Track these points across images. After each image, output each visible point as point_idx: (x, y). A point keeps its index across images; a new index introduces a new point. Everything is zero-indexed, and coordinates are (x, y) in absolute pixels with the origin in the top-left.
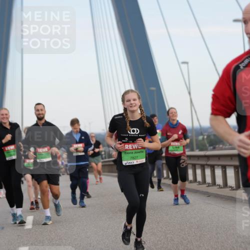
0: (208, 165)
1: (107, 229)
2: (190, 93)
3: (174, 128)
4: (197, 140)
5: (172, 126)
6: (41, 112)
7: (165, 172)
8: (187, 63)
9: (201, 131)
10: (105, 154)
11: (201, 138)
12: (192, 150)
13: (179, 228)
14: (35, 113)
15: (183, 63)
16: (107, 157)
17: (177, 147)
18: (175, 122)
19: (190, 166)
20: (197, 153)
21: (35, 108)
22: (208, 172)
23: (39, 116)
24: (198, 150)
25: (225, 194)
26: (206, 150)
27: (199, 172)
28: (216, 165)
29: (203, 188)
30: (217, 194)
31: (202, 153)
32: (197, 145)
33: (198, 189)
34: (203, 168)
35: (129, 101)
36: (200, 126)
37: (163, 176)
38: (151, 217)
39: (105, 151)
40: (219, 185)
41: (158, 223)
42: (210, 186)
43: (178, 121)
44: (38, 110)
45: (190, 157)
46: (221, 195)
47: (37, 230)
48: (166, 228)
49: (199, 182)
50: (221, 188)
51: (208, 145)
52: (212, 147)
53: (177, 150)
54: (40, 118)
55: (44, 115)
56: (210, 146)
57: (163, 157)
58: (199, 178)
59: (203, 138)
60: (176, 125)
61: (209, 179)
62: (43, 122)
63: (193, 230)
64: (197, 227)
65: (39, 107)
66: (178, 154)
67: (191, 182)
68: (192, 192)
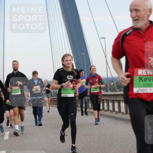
0: (116, 100)
1: (54, 140)
2: (106, 57)
4: (110, 85)
6: (16, 66)
7: (90, 105)
8: (104, 38)
9: (112, 80)
10: (54, 94)
11: (112, 84)
12: (107, 91)
13: (98, 138)
15: (102, 38)
16: (55, 96)
17: (95, 89)
19: (105, 101)
20: (110, 93)
22: (116, 104)
23: (15, 68)
24: (110, 91)
25: (126, 118)
26: (116, 91)
27: (111, 104)
28: (121, 100)
29: (113, 114)
30: (122, 118)
31: (113, 93)
32: (109, 88)
33: (110, 115)
34: (113, 102)
35: (67, 61)
36: (112, 76)
37: (89, 107)
39: (54, 92)
40: (123, 113)
41: (85, 136)
42: (117, 113)
44: (14, 65)
46: (124, 119)
48: (90, 139)
49: (111, 111)
50: (124, 114)
51: (116, 88)
52: (119, 90)
54: (15, 69)
56: (118, 89)
58: (111, 108)
59: (114, 84)
61: (117, 109)
62: (17, 71)
64: (109, 138)
67: (106, 111)
68: (106, 117)
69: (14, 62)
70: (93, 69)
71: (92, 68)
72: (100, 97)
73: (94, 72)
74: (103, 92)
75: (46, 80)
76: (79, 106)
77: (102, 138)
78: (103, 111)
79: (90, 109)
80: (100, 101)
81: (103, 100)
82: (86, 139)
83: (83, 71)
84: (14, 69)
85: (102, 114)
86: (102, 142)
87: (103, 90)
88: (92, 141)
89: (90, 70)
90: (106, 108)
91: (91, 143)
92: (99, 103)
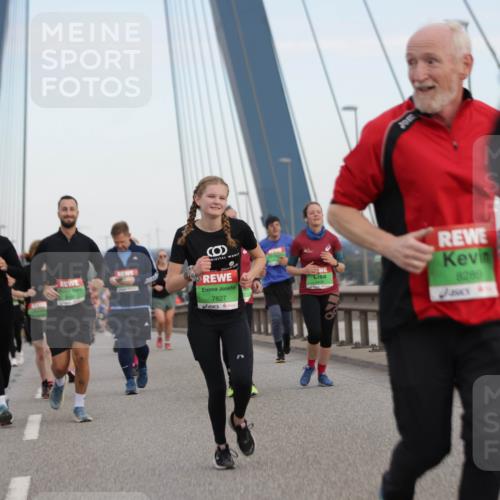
1: (189, 441)
3: (316, 239)
4: (370, 263)
5: (312, 236)
6: (70, 213)
11: (378, 258)
12: (361, 282)
14: (59, 214)
17: (321, 277)
18: (318, 230)
19: (355, 314)
20: (371, 288)
21: (59, 204)
23: (66, 220)
24: (371, 283)
27: (373, 325)
32: (370, 272)
33: (371, 360)
35: (212, 197)
38: (275, 416)
41: (290, 428)
43: (323, 228)
44: (65, 209)
45: (356, 296)
47: (48, 442)
49: (373, 346)
53: (322, 282)
54: (68, 223)
55: (75, 218)
57: (296, 297)
60: (320, 235)
63: (359, 441)
65: (68, 203)
66: (324, 291)
67: (357, 346)
68: (359, 365)
69: (66, 201)
70: (313, 213)
71: (310, 209)
72: (332, 299)
73: (317, 222)
74: (345, 286)
75: (162, 250)
78: (348, 348)
80: (332, 310)
81: (348, 313)
82: (293, 440)
83: (276, 223)
84: (63, 224)
85: (345, 358)
86: (346, 448)
87: (350, 279)
88: (311, 445)
89: (305, 215)
90: (357, 337)
91: (309, 453)
92: (330, 316)
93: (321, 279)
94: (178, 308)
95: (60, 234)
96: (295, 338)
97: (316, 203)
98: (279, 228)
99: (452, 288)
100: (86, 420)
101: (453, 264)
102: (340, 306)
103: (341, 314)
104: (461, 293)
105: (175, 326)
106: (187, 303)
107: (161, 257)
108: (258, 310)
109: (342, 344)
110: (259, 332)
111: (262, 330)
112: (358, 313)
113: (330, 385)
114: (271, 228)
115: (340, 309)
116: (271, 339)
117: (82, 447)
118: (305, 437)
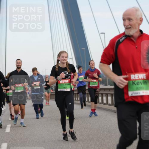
3: (92, 71)
6: (19, 64)
8: (104, 33)
10: (54, 88)
12: (106, 85)
15: (102, 33)
18: (93, 68)
19: (104, 95)
20: (109, 87)
21: (16, 61)
23: (18, 66)
24: (109, 85)
31: (112, 87)
32: (109, 82)
33: (109, 108)
35: (63, 57)
38: (80, 125)
39: (54, 86)
43: (95, 68)
44: (18, 63)
45: (105, 89)
47: (13, 133)
49: (110, 104)
53: (94, 84)
54: (19, 67)
55: (21, 66)
57: (87, 89)
60: (94, 70)
62: (20, 70)
63: (106, 133)
65: (19, 61)
66: (95, 87)
67: (105, 104)
68: (105, 110)
70: (92, 63)
72: (98, 90)
73: (93, 66)
74: (101, 86)
75: (47, 75)
76: (79, 100)
77: (101, 131)
78: (102, 105)
79: (89, 102)
80: (97, 94)
81: (102, 94)
82: (86, 132)
83: (81, 68)
84: (17, 68)
85: (101, 108)
86: (101, 134)
87: (102, 84)
88: (91, 134)
89: (90, 64)
90: (105, 102)
91: (90, 136)
92: (96, 95)
93: (94, 83)
94: (51, 93)
95: (16, 71)
96: (86, 102)
97: (92, 61)
98: (82, 69)
99: (135, 92)
100: (24, 126)
101: (135, 84)
102: (100, 92)
103: (100, 95)
104: (137, 93)
105: (50, 98)
106: (54, 91)
107: (46, 77)
108: (75, 94)
109: (100, 103)
110: (76, 100)
111: (77, 99)
112: (105, 94)
113: (97, 116)
114: (80, 69)
115: (100, 93)
116: (79, 102)
117: (23, 134)
118: (89, 131)
